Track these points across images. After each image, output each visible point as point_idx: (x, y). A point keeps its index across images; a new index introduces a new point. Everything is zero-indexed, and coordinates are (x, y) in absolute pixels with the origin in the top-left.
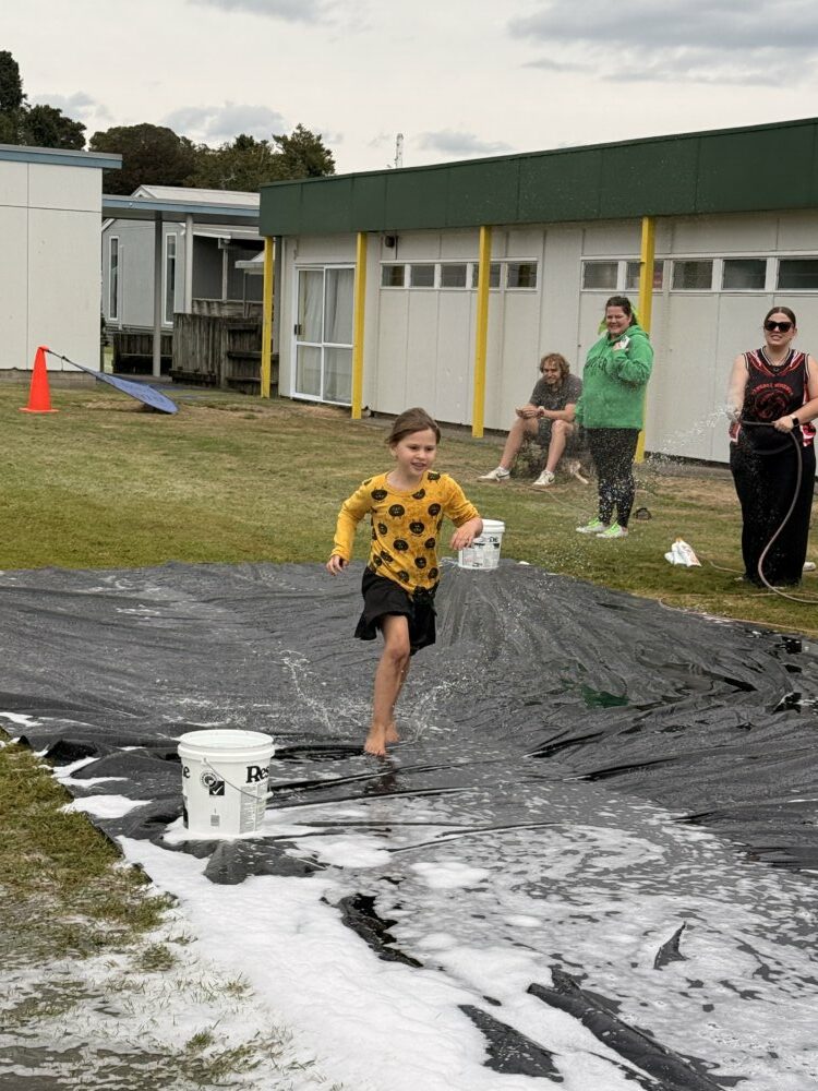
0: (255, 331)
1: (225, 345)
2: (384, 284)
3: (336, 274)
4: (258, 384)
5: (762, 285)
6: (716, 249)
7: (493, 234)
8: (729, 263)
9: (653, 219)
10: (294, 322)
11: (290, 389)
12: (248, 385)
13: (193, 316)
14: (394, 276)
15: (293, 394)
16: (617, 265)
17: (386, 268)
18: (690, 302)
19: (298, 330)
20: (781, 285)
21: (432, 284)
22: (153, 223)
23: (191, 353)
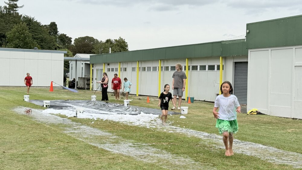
0: (90, 80)
1: (86, 82)
2: (108, 71)
3: (102, 70)
4: (90, 88)
5: (151, 70)
6: (146, 65)
7: (121, 63)
8: (147, 67)
9: (138, 61)
10: (95, 78)
11: (95, 89)
12: (88, 89)
13: (81, 78)
14: (109, 70)
15: (95, 90)
16: (135, 68)
17: (108, 69)
18: (143, 73)
19: (96, 79)
20: (153, 70)
21: (113, 71)
22: (75, 62)
23: (81, 84)
